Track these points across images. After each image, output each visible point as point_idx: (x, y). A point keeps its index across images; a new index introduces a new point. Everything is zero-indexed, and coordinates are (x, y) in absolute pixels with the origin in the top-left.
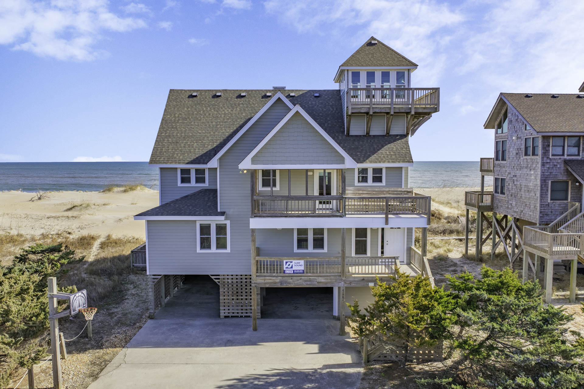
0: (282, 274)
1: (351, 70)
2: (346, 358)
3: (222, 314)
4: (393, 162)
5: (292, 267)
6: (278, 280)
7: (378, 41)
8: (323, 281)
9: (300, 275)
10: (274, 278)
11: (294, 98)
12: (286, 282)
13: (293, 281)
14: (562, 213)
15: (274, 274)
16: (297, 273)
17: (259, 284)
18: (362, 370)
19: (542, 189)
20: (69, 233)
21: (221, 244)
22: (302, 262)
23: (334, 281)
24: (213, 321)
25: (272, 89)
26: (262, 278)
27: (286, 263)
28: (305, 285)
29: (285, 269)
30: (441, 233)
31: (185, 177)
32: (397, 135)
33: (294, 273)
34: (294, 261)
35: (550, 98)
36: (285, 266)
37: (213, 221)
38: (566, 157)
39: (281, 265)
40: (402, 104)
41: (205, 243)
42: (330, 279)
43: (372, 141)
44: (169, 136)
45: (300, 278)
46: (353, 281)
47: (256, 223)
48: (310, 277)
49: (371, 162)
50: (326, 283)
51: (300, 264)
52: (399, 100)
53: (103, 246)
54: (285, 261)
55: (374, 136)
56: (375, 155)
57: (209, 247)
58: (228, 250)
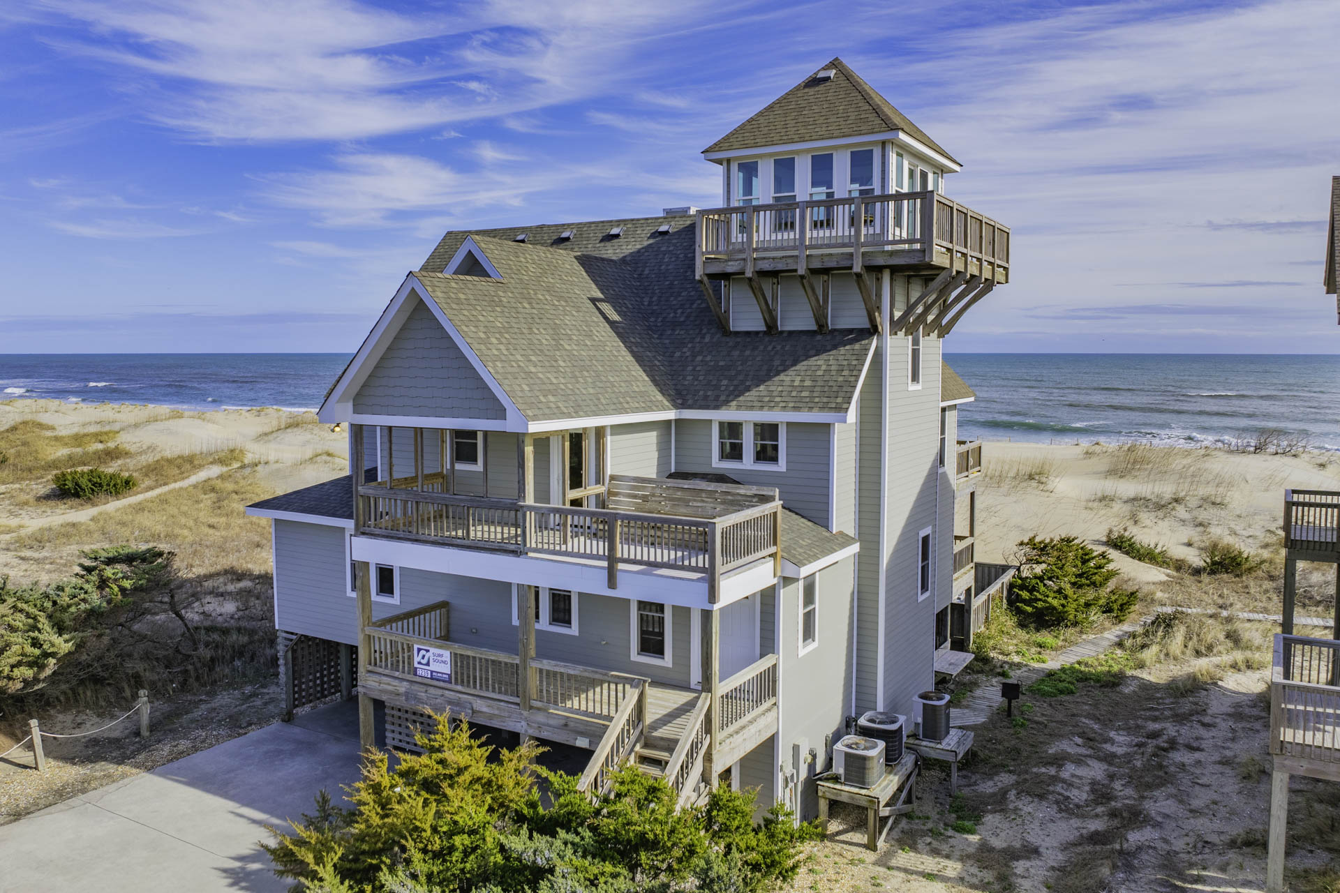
0: (411, 677)
1: (736, 158)
4: (796, 409)
5: (428, 664)
6: (403, 688)
8: (485, 709)
9: (442, 684)
10: (396, 683)
11: (667, 237)
12: (417, 698)
13: (428, 697)
15: (397, 674)
16: (438, 680)
17: (371, 689)
22: (447, 654)
23: (506, 714)
25: (662, 215)
26: (376, 678)
27: (419, 650)
29: (416, 665)
32: (851, 331)
33: (432, 678)
34: (432, 650)
36: (417, 659)
39: (411, 654)
40: (829, 246)
42: (498, 709)
43: (779, 347)
45: (440, 692)
46: (544, 725)
47: (363, 549)
48: (460, 696)
49: (739, 407)
50: (491, 716)
51: (444, 659)
52: (821, 233)
54: (416, 647)
55: (791, 333)
56: (762, 388)
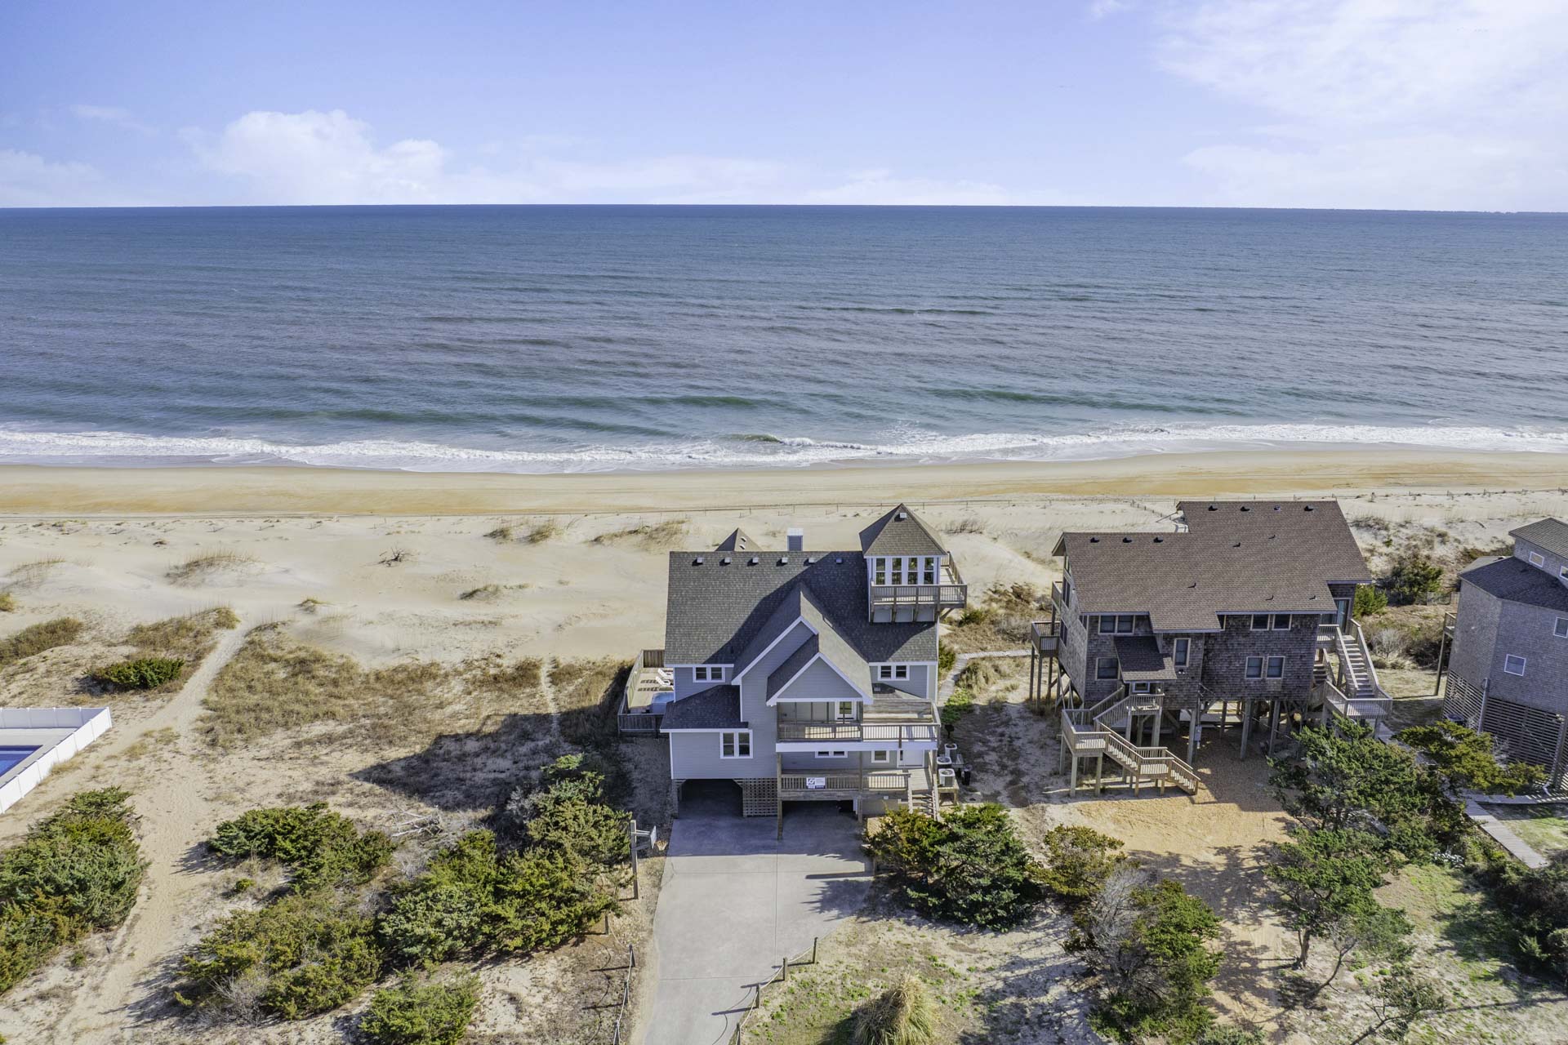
0: (804, 790)
1: (875, 558)
2: (859, 866)
3: (745, 813)
6: (802, 794)
7: (909, 514)
8: (844, 795)
9: (821, 791)
10: (797, 793)
11: (814, 566)
12: (807, 797)
13: (815, 796)
14: (1110, 692)
15: (797, 790)
16: (819, 788)
17: (783, 796)
18: (871, 879)
19: (1088, 668)
20: (499, 656)
21: (744, 750)
22: (823, 779)
23: (852, 795)
24: (737, 821)
26: (786, 792)
28: (826, 798)
29: (807, 786)
30: (1019, 639)
31: (701, 674)
32: (925, 623)
34: (816, 780)
35: (1121, 543)
36: (807, 783)
37: (736, 732)
38: (1116, 634)
39: (804, 783)
41: (729, 750)
42: (850, 793)
43: (898, 631)
44: (679, 625)
45: (821, 793)
46: (869, 795)
47: (781, 748)
48: (830, 793)
50: (847, 797)
53: (556, 678)
54: (807, 779)
55: (900, 623)
56: (899, 651)
57: (732, 753)
58: (751, 756)
